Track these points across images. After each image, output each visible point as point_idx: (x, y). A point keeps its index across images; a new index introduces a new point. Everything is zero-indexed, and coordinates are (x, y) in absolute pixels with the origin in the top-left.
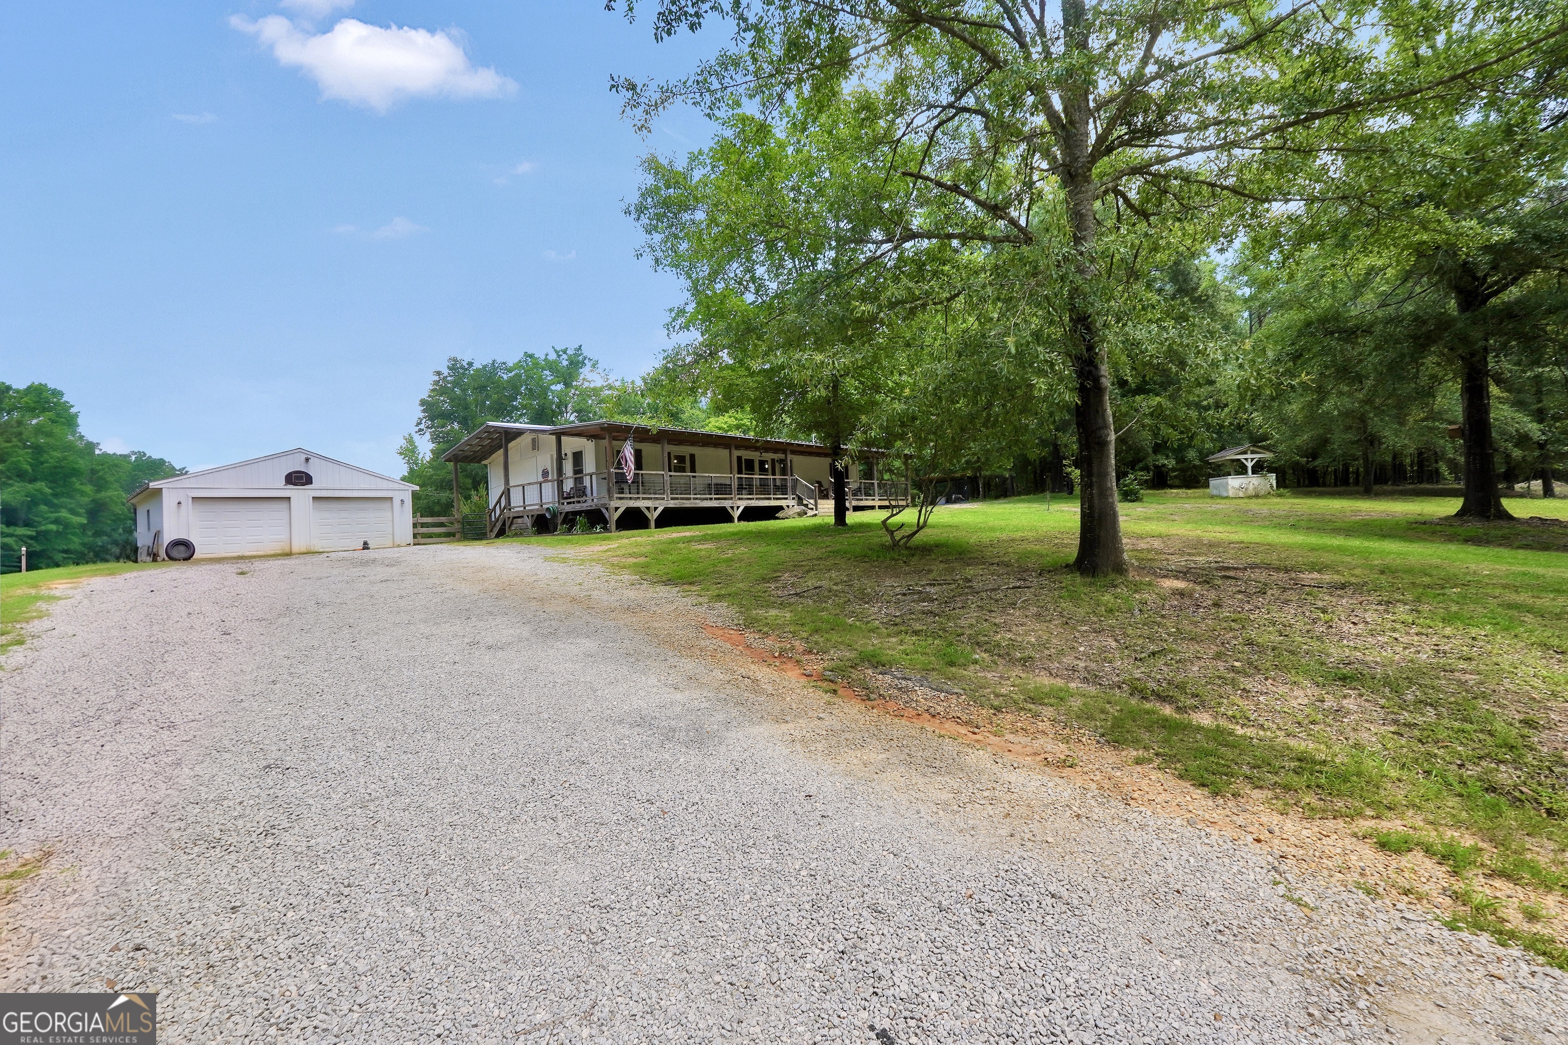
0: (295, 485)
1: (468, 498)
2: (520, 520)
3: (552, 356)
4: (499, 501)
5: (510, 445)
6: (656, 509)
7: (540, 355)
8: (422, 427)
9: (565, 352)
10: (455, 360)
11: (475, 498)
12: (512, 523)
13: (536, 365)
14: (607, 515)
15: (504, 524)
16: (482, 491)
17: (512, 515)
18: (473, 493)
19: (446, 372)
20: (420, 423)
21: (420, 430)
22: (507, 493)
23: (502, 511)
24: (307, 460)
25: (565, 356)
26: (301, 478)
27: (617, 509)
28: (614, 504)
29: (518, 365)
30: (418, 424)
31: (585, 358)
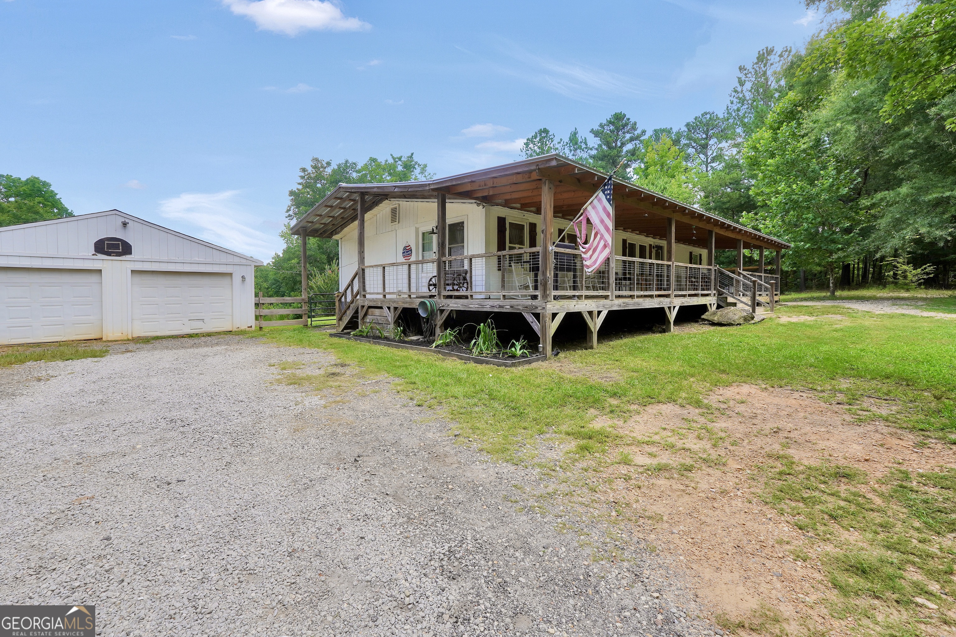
0: (109, 254)
1: (322, 270)
2: (377, 311)
3: (391, 161)
4: (351, 284)
5: (367, 216)
6: (599, 313)
7: (381, 159)
8: (291, 213)
9: (400, 159)
10: (317, 160)
11: (328, 272)
12: (366, 314)
13: (379, 166)
14: (536, 326)
15: (357, 312)
16: (334, 266)
17: (367, 304)
18: (327, 267)
19: (310, 170)
20: (290, 210)
21: (290, 216)
22: (361, 274)
23: (354, 297)
24: (125, 224)
25: (399, 162)
26: (117, 247)
27: (554, 315)
28: (552, 306)
29: (366, 167)
30: (288, 211)
31: (416, 163)
